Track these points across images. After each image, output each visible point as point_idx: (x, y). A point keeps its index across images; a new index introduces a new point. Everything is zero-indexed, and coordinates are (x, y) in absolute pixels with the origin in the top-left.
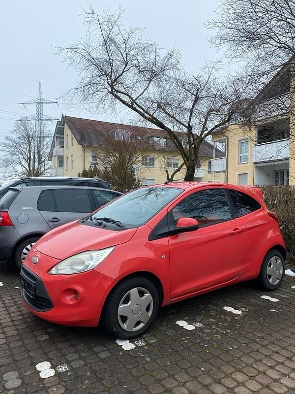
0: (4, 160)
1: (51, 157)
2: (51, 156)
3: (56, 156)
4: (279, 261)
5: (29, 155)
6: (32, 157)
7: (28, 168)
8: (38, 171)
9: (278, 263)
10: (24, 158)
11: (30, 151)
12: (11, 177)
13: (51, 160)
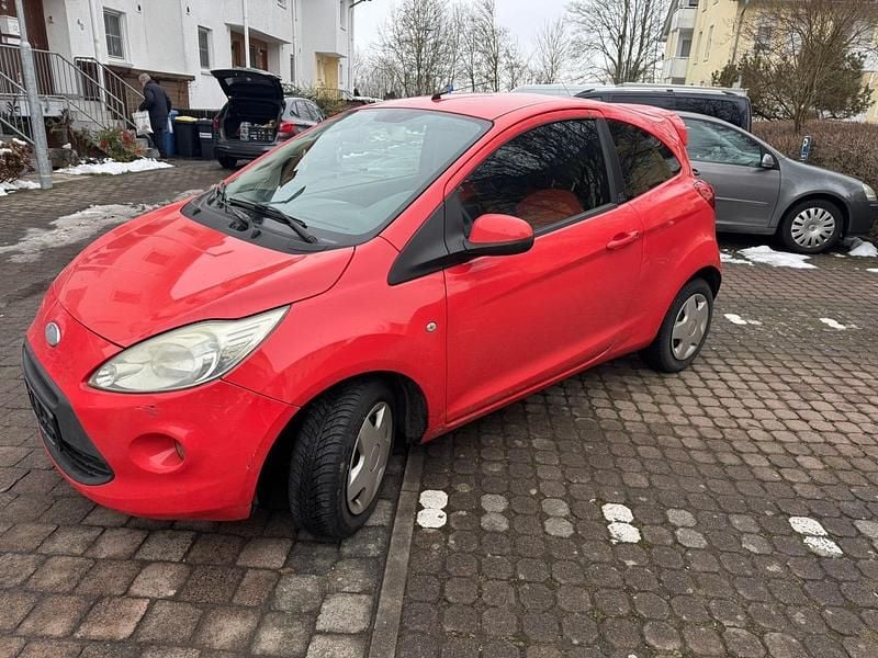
0: (573, 43)
1: (667, 34)
2: (666, 31)
3: (676, 30)
4: (703, 304)
5: (621, 30)
6: (628, 33)
7: (616, 59)
8: (637, 64)
9: (700, 308)
10: (612, 37)
11: (625, 19)
12: (581, 80)
13: (665, 41)
